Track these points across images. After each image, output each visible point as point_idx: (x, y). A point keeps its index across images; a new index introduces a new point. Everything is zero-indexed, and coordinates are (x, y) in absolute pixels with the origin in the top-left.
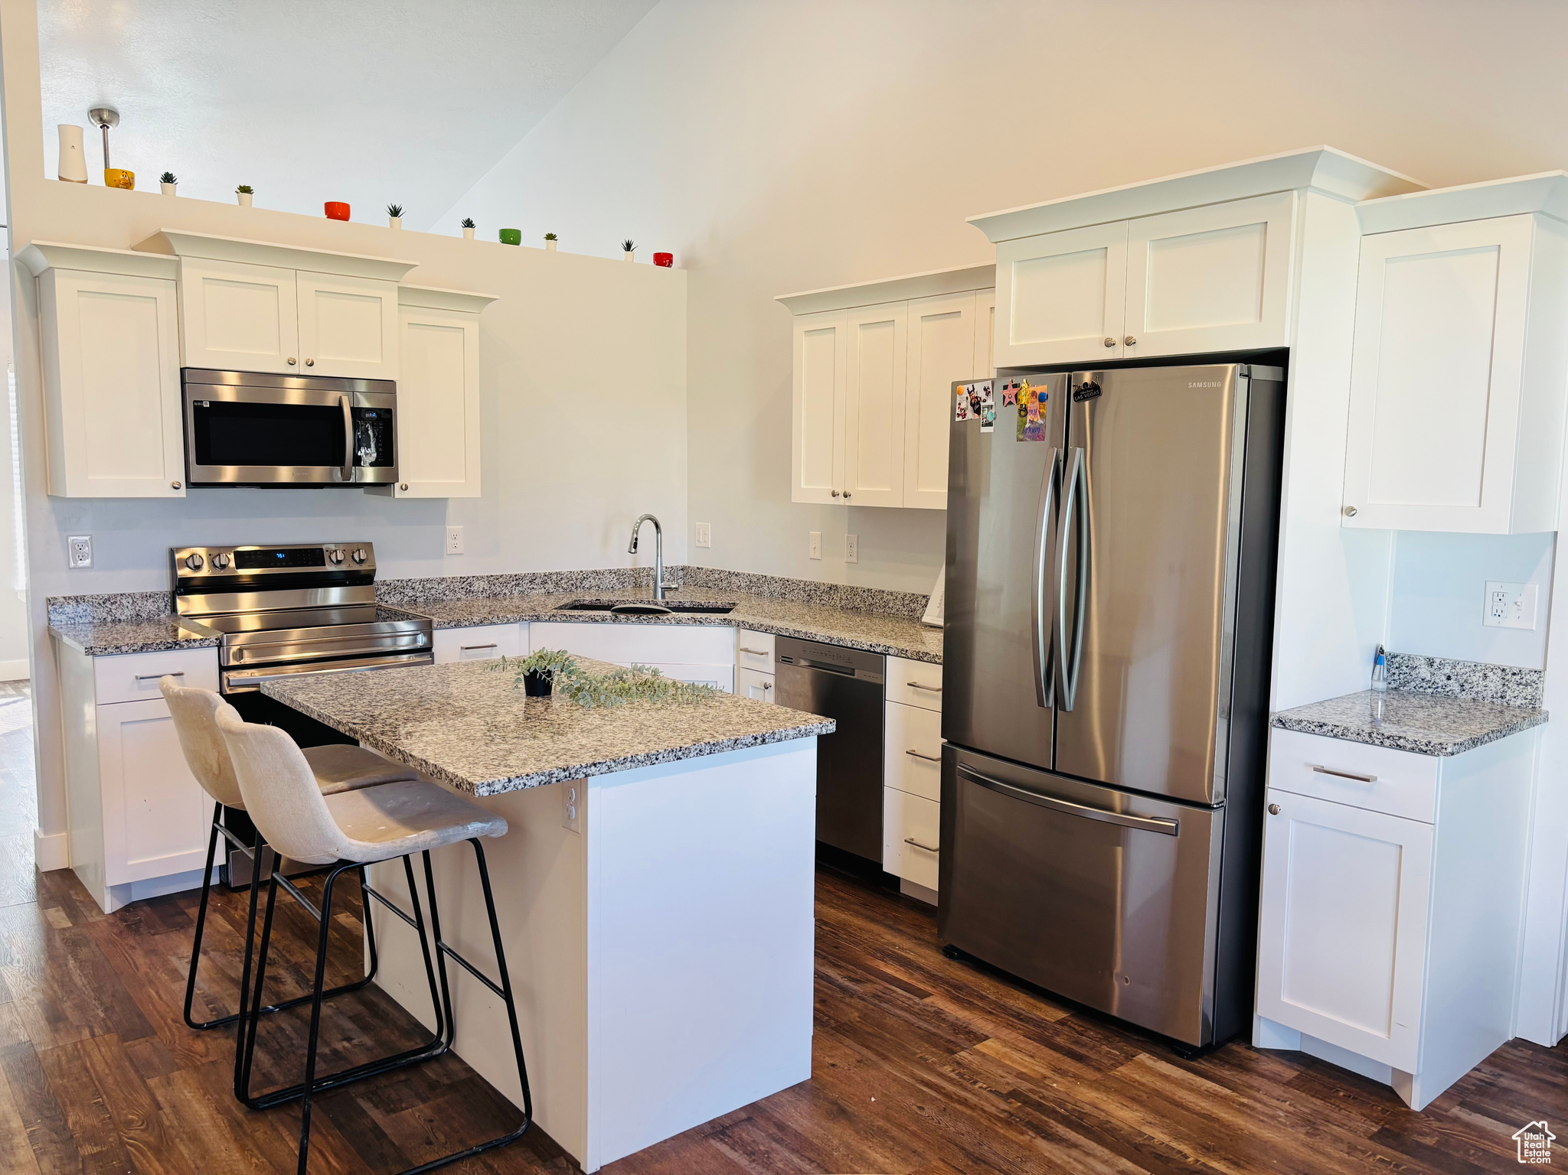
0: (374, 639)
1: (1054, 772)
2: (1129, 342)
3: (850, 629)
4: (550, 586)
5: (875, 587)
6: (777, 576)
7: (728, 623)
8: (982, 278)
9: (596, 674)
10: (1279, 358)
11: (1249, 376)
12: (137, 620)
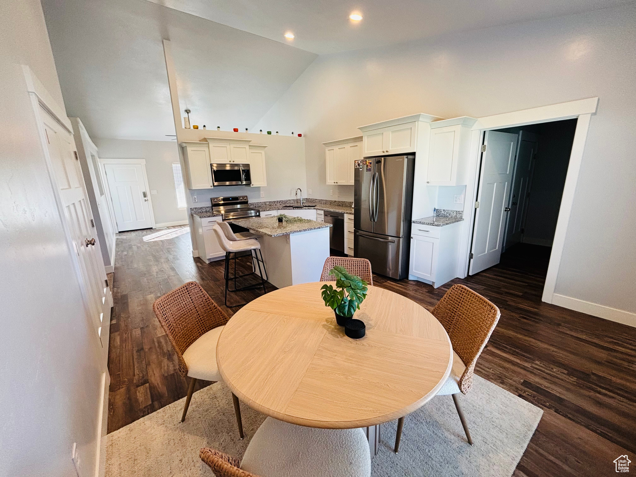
0: (247, 214)
1: (373, 233)
2: (387, 152)
3: (338, 209)
4: (281, 203)
5: (343, 201)
6: (324, 199)
7: (315, 209)
8: (360, 139)
9: (290, 218)
10: (414, 154)
11: (407, 158)
12: (206, 212)
